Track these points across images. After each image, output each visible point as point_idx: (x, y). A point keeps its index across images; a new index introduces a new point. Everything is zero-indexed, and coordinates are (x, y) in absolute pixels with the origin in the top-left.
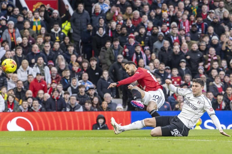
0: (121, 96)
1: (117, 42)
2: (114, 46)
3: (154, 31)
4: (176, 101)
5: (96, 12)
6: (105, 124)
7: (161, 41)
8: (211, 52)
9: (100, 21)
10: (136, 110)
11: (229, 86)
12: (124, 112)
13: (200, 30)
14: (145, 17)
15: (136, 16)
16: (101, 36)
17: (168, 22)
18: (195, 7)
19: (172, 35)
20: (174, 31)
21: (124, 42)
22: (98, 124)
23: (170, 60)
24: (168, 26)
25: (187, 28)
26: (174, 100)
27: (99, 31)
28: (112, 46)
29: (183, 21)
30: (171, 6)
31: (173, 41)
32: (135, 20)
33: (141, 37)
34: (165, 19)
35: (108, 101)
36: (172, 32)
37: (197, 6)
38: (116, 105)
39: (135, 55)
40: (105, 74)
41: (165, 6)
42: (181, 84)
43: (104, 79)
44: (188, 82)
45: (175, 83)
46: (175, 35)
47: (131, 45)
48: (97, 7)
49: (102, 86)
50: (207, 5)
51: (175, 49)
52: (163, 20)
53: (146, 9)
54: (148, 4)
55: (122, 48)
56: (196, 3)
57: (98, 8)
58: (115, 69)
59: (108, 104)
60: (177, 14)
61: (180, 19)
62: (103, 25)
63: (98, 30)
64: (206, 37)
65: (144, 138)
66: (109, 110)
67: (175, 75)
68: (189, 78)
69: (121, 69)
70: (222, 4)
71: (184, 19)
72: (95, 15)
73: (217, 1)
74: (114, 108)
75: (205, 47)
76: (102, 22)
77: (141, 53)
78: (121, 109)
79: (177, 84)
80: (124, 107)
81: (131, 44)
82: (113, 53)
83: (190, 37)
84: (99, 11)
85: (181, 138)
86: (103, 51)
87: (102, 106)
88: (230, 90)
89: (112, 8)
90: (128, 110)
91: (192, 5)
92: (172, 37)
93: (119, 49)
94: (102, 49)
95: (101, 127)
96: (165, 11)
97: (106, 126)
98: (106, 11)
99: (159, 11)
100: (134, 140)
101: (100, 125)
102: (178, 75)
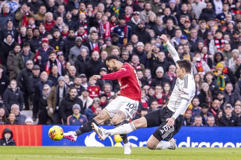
0: (31, 107)
1: (28, 48)
2: (23, 52)
3: (70, 35)
4: (94, 114)
5: (4, 12)
6: (12, 140)
7: (79, 47)
8: (135, 61)
9: (8, 24)
10: (48, 124)
11: (155, 100)
12: (35, 126)
13: (123, 34)
14: (60, 19)
15: (49, 19)
16: (10, 44)
17: (85, 24)
18: (117, 8)
19: (91, 41)
20: (93, 36)
21: (35, 46)
22: (4, 139)
23: (89, 68)
24: (85, 29)
25: (108, 31)
26: (92, 113)
27: (6, 39)
28: (22, 51)
29: (103, 23)
30: (90, 6)
31: (92, 49)
32: (48, 23)
33: (55, 41)
34: (82, 21)
35: (16, 113)
36: (91, 38)
37: (120, 6)
38: (25, 118)
39: (49, 63)
40: (12, 84)
41: (83, 6)
42: (100, 94)
43: (11, 90)
44: (107, 93)
45: (93, 93)
46: (95, 41)
47: (44, 51)
48: (5, 6)
49: (9, 98)
50: (131, 6)
51: (94, 55)
52: (81, 21)
53: (61, 10)
54: (63, 4)
55: (33, 55)
56: (118, 3)
57: (7, 8)
58: (23, 77)
59: (16, 116)
60: (97, 16)
61: (99, 22)
62: (11, 29)
63: (6, 37)
64: (130, 46)
65: (57, 156)
66: (17, 123)
67: (92, 85)
68: (109, 88)
69: (31, 77)
70: (149, 6)
71: (105, 20)
72: (3, 15)
73: (143, 2)
74: (23, 121)
75: (128, 57)
76: (10, 25)
77: (55, 61)
78: (30, 122)
79: (95, 94)
80: (35, 120)
81: (44, 49)
82: (22, 60)
83: (110, 41)
84: (7, 10)
85: (99, 157)
86: (11, 56)
87: (9, 118)
88: (156, 104)
89: (23, 7)
90: (39, 124)
91: (114, 5)
92: (90, 43)
93: (30, 55)
94: (10, 54)
95: (7, 143)
96: (83, 11)
97: (13, 141)
98: (15, 10)
99: (76, 12)
100: (45, 158)
101: (7, 140)
102: (96, 84)
